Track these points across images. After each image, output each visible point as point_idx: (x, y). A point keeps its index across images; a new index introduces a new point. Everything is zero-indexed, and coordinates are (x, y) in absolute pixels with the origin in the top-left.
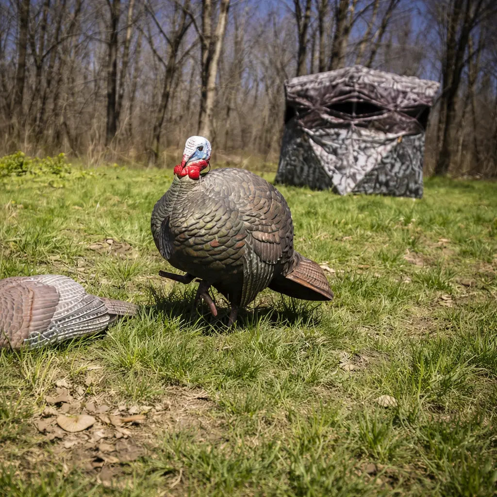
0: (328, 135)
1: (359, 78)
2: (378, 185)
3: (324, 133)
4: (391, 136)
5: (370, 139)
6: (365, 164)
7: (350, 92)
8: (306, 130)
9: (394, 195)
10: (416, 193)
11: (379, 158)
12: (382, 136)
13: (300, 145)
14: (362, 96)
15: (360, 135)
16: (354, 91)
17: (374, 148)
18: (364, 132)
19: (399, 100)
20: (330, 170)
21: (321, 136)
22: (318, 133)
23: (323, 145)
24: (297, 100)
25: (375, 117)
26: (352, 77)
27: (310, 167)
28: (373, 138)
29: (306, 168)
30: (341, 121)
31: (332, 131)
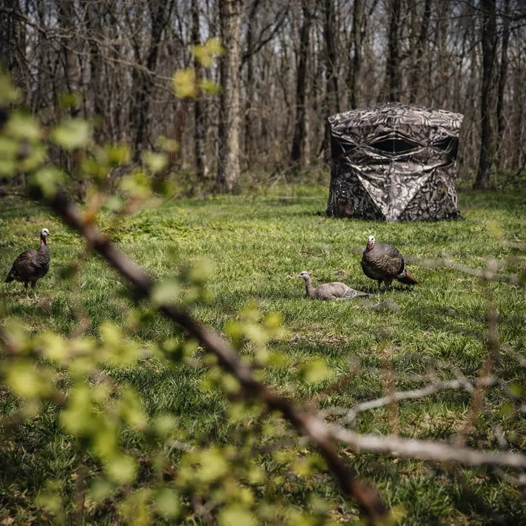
0: (373, 171)
1: (396, 119)
2: (420, 212)
3: (370, 169)
4: (427, 168)
5: (409, 173)
6: (407, 194)
7: (390, 132)
8: (353, 166)
9: (436, 220)
10: (454, 216)
11: (419, 187)
12: (419, 168)
13: (349, 180)
14: (399, 135)
15: (401, 169)
16: (392, 132)
17: (414, 180)
18: (404, 166)
19: (431, 136)
20: (378, 202)
21: (368, 172)
22: (364, 169)
23: (370, 180)
24: (343, 137)
25: (412, 153)
26: (389, 119)
27: (360, 200)
28: (412, 171)
29: (356, 200)
30: (384, 158)
31: (377, 167)
